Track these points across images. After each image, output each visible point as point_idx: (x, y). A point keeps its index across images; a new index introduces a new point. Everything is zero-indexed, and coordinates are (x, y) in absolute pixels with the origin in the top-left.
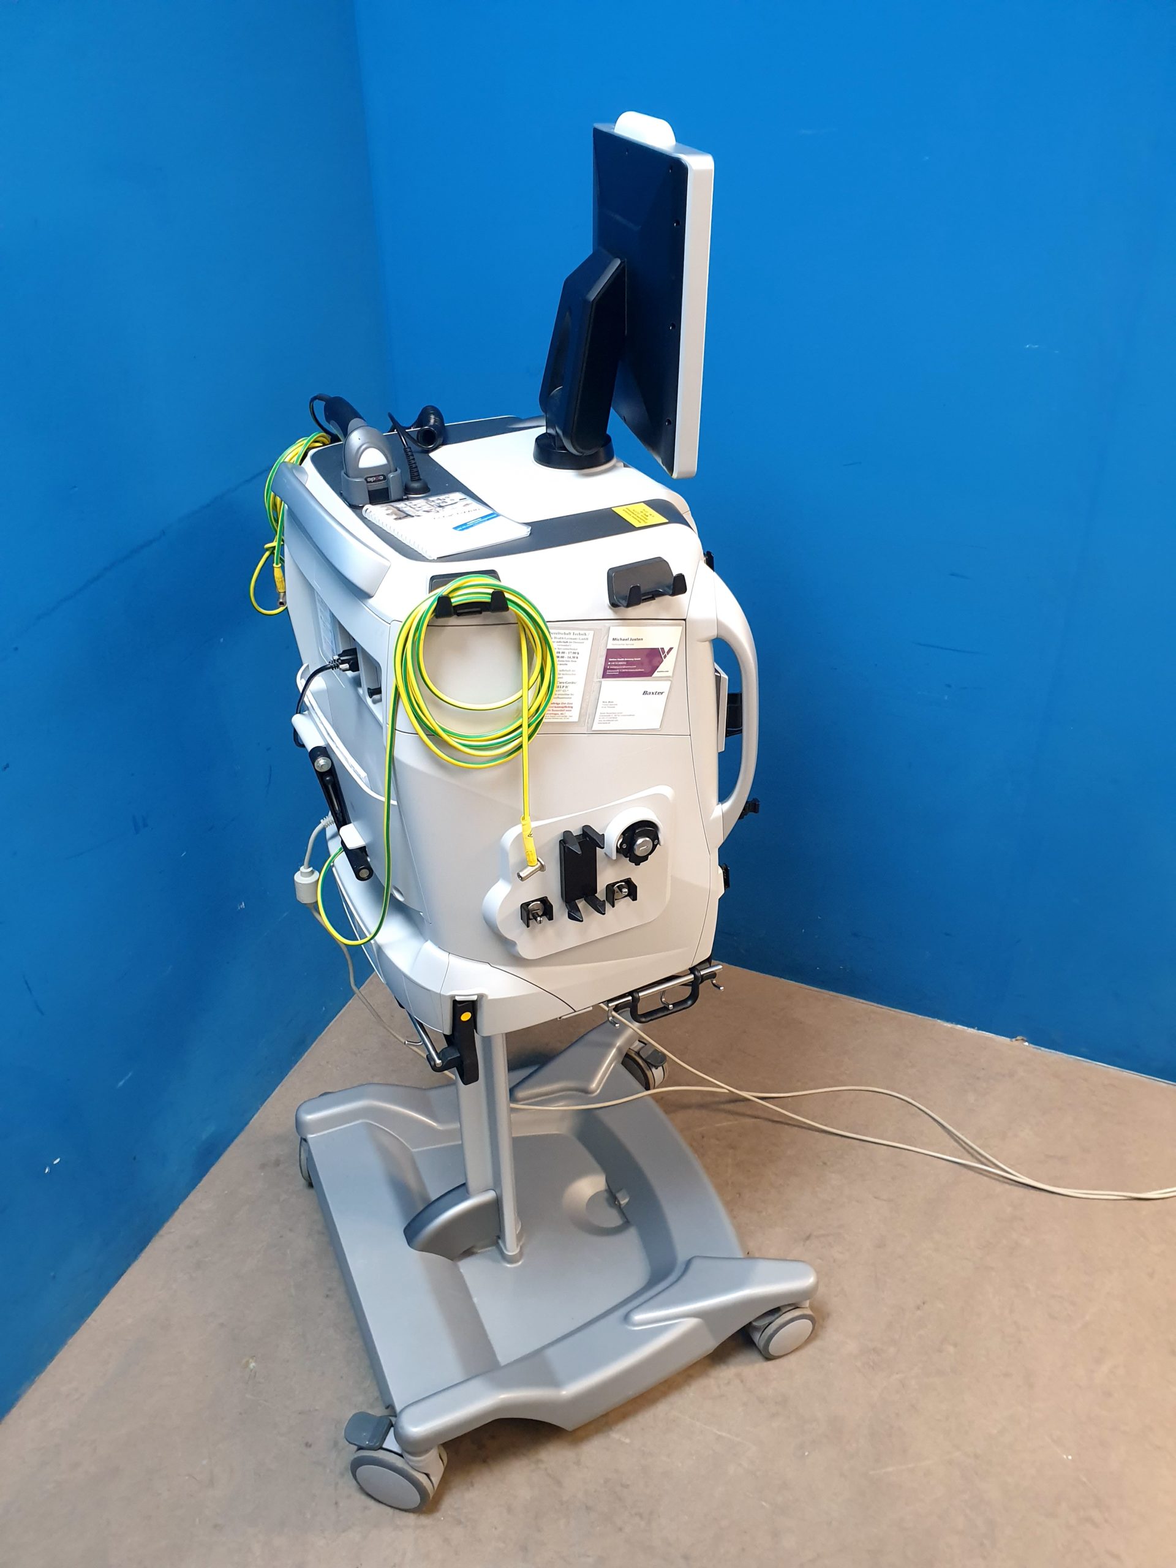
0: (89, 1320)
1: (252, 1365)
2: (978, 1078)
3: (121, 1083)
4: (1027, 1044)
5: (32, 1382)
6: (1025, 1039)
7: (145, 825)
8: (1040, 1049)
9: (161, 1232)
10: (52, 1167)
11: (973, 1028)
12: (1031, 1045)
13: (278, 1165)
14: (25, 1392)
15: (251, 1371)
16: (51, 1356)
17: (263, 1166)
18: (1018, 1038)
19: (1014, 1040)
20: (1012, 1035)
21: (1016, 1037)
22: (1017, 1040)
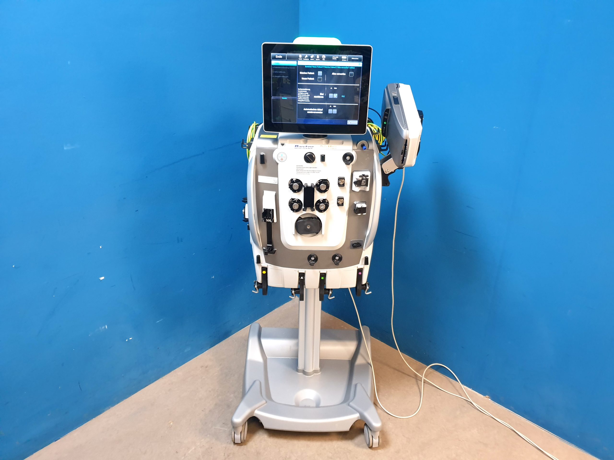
0: (132, 396)
1: (172, 424)
2: (464, 407)
3: (158, 322)
4: (490, 399)
5: (109, 408)
6: (489, 397)
7: (182, 241)
8: (495, 403)
9: (164, 377)
10: (129, 340)
11: (470, 388)
12: (491, 400)
13: (207, 368)
14: (107, 410)
15: (170, 425)
16: (118, 402)
17: (202, 367)
18: (487, 396)
19: (485, 396)
20: (484, 394)
21: (486, 396)
22: (486, 397)
